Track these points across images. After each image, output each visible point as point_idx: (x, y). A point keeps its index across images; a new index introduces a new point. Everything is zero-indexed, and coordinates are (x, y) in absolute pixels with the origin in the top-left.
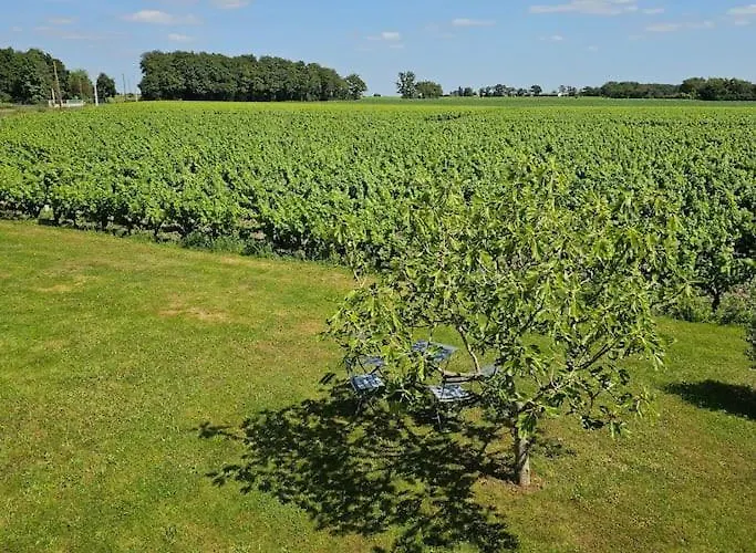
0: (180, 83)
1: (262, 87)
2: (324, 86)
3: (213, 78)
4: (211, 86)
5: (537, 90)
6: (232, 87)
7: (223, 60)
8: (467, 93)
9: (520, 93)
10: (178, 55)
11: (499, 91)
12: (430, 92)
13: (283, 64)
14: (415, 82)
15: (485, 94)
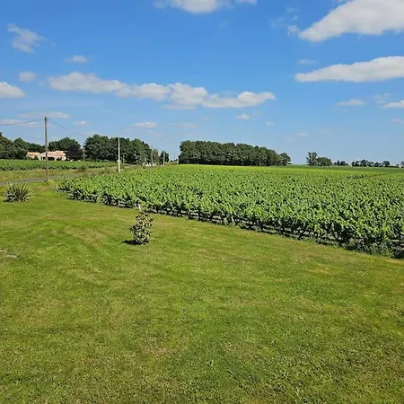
0: (198, 156)
1: (237, 158)
2: (269, 158)
3: (214, 154)
4: (213, 157)
5: (387, 164)
6: (223, 158)
7: (219, 146)
8: (343, 164)
9: (377, 165)
10: (198, 143)
11: (364, 163)
12: (325, 163)
13: (248, 147)
14: (317, 157)
15: (355, 165)
